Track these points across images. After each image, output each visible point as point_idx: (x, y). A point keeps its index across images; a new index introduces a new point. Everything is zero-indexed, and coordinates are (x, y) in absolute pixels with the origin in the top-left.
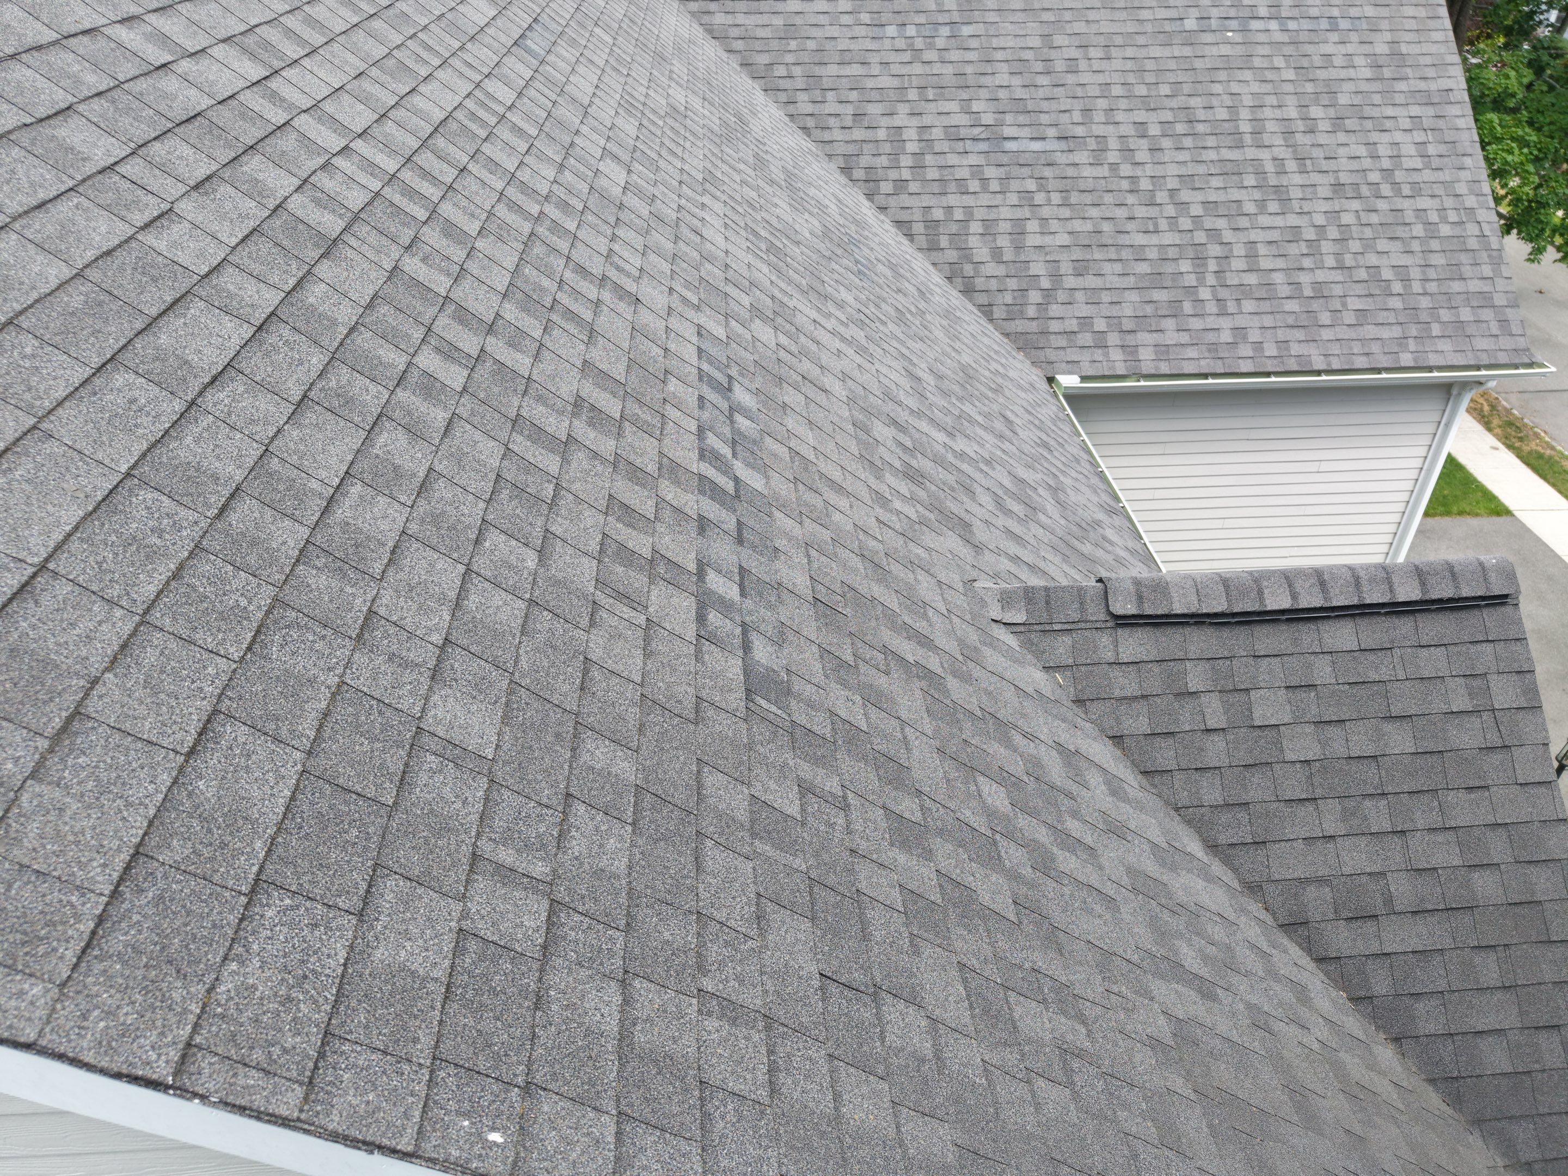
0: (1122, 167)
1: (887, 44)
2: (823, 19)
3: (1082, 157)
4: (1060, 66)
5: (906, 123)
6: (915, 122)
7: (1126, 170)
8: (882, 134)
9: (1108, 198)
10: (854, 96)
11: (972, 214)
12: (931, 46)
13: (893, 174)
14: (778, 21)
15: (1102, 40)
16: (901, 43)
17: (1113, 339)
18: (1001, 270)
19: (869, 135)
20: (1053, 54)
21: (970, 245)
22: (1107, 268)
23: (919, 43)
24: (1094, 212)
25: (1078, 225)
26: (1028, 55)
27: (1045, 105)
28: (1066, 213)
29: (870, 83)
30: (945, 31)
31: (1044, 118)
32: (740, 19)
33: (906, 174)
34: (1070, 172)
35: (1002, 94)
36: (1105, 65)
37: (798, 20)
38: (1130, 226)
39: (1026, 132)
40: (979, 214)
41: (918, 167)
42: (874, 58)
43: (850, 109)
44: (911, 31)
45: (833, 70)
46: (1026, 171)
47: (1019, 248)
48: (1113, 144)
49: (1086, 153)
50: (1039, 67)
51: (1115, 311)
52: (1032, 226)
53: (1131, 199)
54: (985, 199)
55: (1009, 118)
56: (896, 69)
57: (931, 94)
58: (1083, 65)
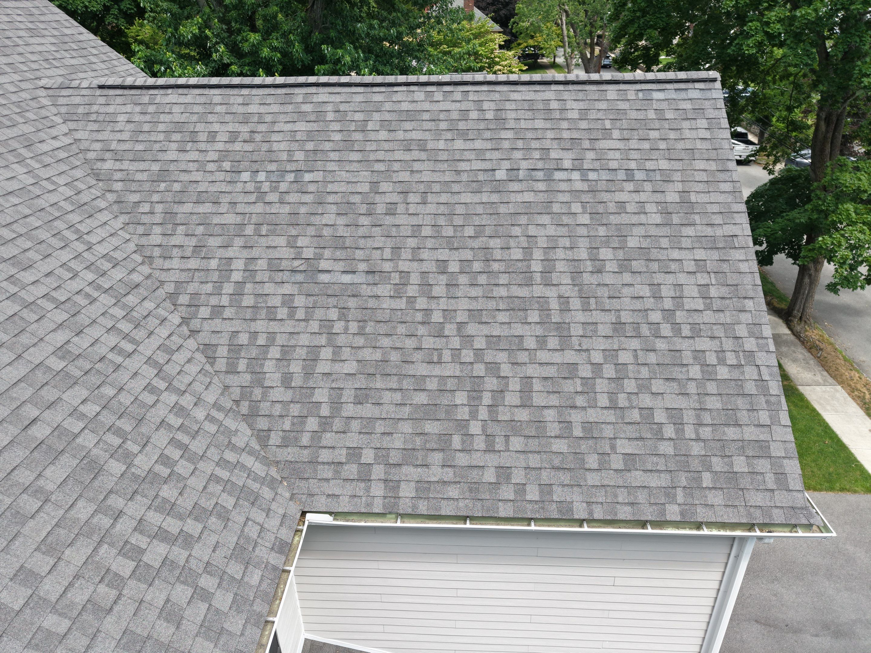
0: (419, 300)
1: (239, 187)
2: (192, 166)
3: (384, 290)
4: (380, 209)
5: (237, 255)
6: (246, 254)
7: (422, 303)
8: (214, 264)
9: (401, 329)
10: (200, 230)
11: (274, 339)
12: (274, 189)
13: (214, 301)
14: (156, 167)
15: (421, 188)
16: (250, 187)
17: (378, 471)
18: (288, 396)
19: (203, 264)
20: (378, 198)
21: (266, 369)
22: (387, 397)
23: (266, 187)
24: (386, 342)
25: (367, 354)
26: (356, 199)
27: (362, 243)
28: (360, 341)
29: (216, 220)
30: (290, 177)
31: (359, 254)
32: (126, 165)
33: (225, 301)
34: (372, 303)
35: (326, 232)
36: (420, 209)
37: (172, 167)
38: (418, 356)
39: (340, 266)
40: (280, 340)
41: (238, 294)
42: (225, 199)
43: (193, 241)
44: (262, 176)
45: (188, 208)
46: (332, 301)
47: (308, 374)
48: (415, 279)
49: (389, 287)
50: (363, 209)
51: (386, 442)
52: (326, 353)
53: (422, 330)
54: (289, 326)
55: (327, 253)
56: (240, 208)
57: (264, 230)
58: (401, 208)
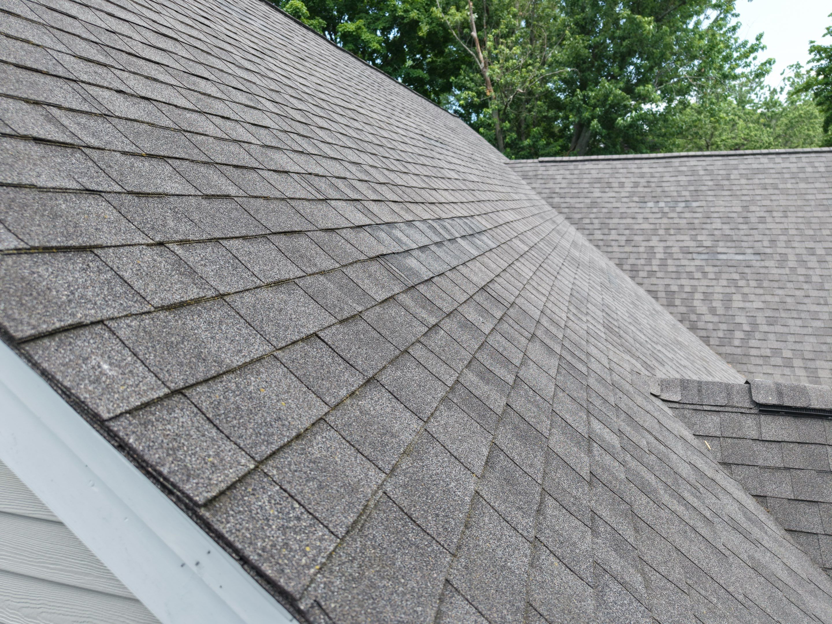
0: (798, 269)
1: (648, 210)
2: (611, 200)
3: (770, 263)
4: (753, 220)
5: (657, 244)
6: (662, 244)
7: (801, 271)
8: (642, 249)
9: (789, 285)
10: (627, 232)
11: (696, 289)
12: (674, 211)
13: (648, 268)
14: (588, 201)
15: (781, 209)
16: (656, 210)
17: (797, 363)
18: (716, 319)
19: (635, 250)
20: (749, 215)
21: (695, 305)
22: (791, 322)
23: (666, 210)
24: (780, 292)
25: (768, 298)
26: (734, 215)
27: (745, 238)
28: (761, 291)
29: (636, 227)
30: (683, 204)
31: (744, 244)
32: (568, 200)
33: (655, 268)
34: (762, 271)
35: (716, 232)
36: (783, 220)
37: (599, 200)
38: (806, 300)
39: (733, 250)
40: (701, 289)
41: (663, 264)
42: (640, 216)
43: (624, 238)
44: (662, 204)
45: (616, 221)
46: (732, 269)
47: (727, 308)
48: (791, 257)
49: (773, 262)
50: (741, 220)
51: (798, 347)
52: (737, 297)
53: (806, 286)
54: (705, 282)
55: (721, 244)
56: (651, 221)
57: (672, 232)
58: (769, 220)
